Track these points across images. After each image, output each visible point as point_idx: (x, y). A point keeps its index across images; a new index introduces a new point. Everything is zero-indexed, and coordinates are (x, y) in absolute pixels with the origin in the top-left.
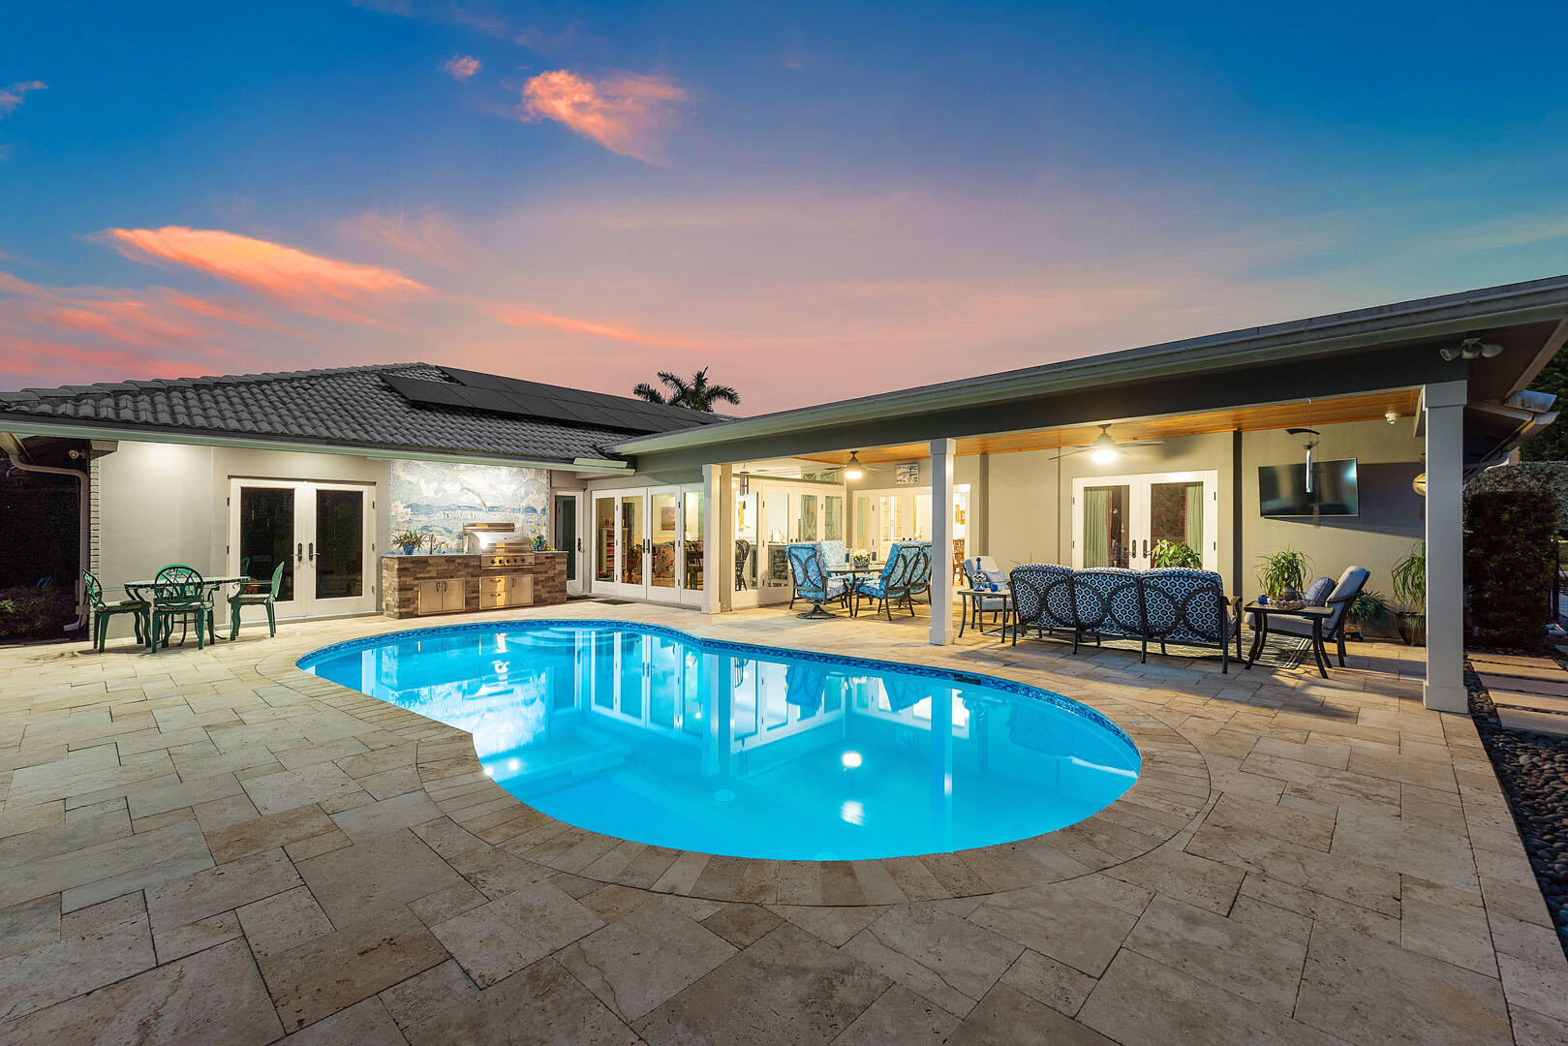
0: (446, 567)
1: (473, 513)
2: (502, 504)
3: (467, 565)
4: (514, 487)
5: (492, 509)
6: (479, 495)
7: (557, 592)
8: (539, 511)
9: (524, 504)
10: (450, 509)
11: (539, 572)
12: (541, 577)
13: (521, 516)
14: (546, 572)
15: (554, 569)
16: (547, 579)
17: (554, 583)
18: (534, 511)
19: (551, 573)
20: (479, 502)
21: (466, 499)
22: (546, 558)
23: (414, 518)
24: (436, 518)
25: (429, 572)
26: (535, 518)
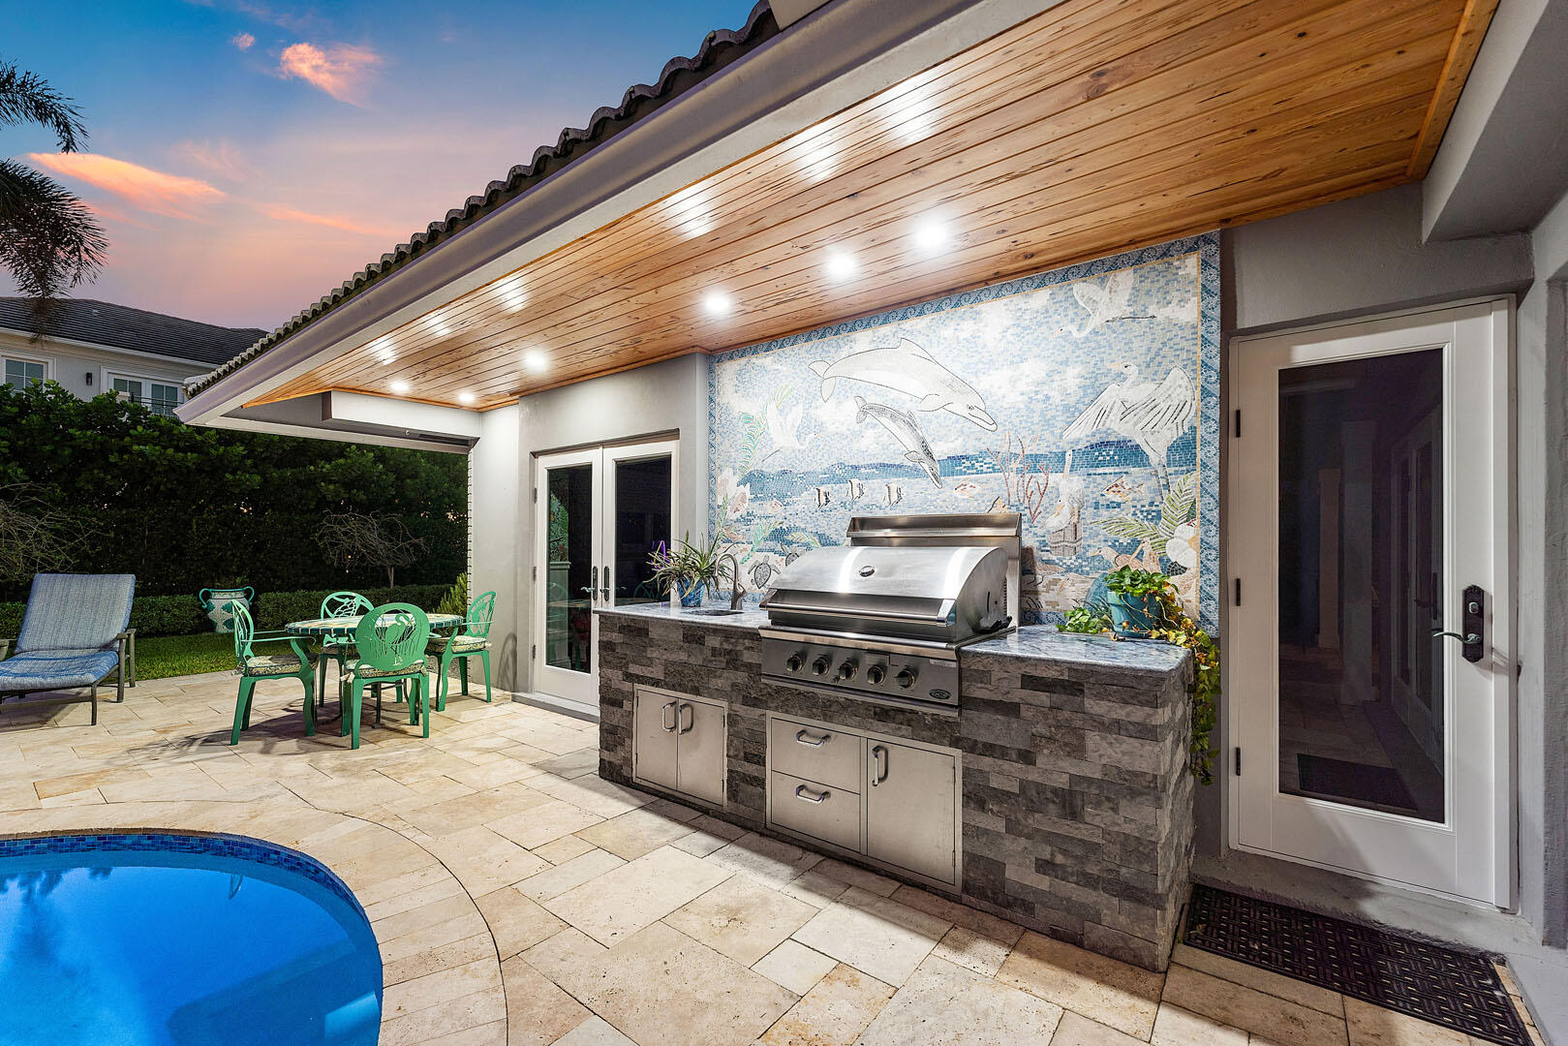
0: (683, 657)
1: (895, 483)
2: (989, 441)
3: (733, 661)
4: (1034, 369)
5: (956, 463)
6: (912, 425)
7: (1090, 881)
8: (1156, 449)
9: (1081, 433)
10: (835, 479)
11: (989, 749)
12: (1005, 776)
13: (1068, 485)
14: (1027, 757)
15: (1077, 751)
16: (1033, 797)
17: (1066, 828)
18: (1130, 453)
19: (1055, 770)
20: (913, 445)
21: (877, 442)
22: (1031, 682)
23: (756, 508)
24: (799, 508)
25: (650, 662)
26: (1135, 486)
